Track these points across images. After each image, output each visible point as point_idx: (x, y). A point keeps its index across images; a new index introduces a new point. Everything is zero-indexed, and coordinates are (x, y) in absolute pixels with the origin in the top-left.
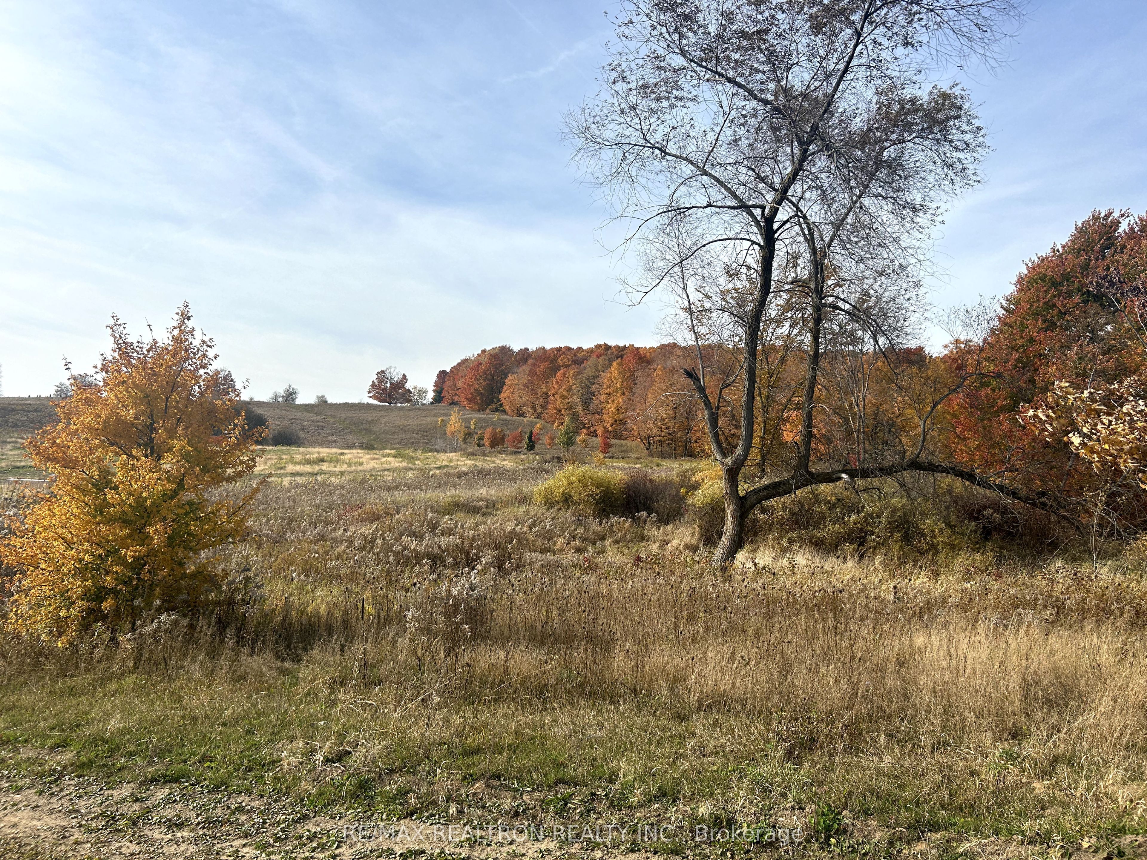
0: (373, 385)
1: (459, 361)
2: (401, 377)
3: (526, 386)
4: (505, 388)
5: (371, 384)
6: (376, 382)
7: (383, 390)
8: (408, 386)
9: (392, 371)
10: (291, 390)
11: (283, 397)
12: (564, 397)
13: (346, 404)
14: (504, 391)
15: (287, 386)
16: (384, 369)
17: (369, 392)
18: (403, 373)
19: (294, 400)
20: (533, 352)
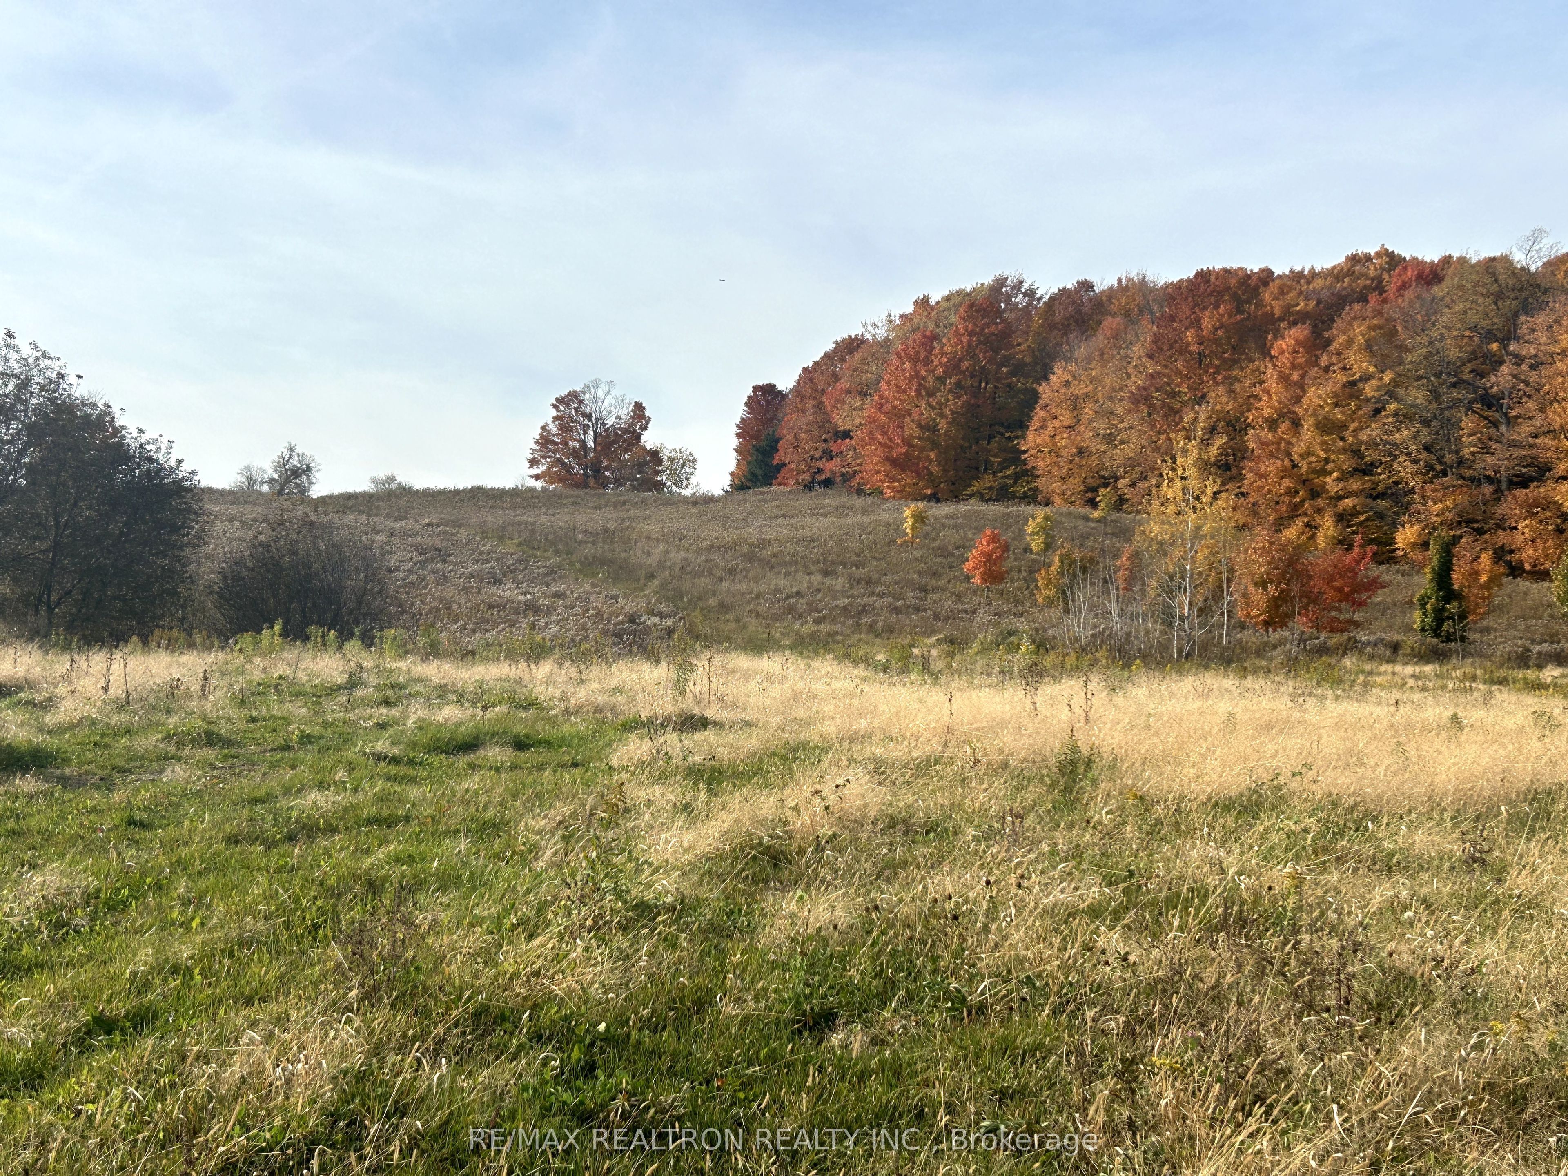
0: (545, 441)
1: (830, 347)
2: (625, 412)
3: (1142, 398)
4: (1040, 413)
5: (536, 433)
6: (553, 428)
7: (575, 453)
8: (650, 439)
9: (601, 393)
10: (295, 461)
11: (272, 481)
12: (1326, 426)
13: (477, 493)
14: (1034, 424)
15: (280, 449)
16: (578, 388)
17: (533, 462)
18: (633, 397)
19: (303, 491)
20: (1110, 293)
